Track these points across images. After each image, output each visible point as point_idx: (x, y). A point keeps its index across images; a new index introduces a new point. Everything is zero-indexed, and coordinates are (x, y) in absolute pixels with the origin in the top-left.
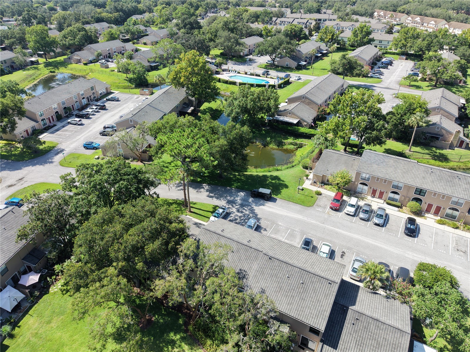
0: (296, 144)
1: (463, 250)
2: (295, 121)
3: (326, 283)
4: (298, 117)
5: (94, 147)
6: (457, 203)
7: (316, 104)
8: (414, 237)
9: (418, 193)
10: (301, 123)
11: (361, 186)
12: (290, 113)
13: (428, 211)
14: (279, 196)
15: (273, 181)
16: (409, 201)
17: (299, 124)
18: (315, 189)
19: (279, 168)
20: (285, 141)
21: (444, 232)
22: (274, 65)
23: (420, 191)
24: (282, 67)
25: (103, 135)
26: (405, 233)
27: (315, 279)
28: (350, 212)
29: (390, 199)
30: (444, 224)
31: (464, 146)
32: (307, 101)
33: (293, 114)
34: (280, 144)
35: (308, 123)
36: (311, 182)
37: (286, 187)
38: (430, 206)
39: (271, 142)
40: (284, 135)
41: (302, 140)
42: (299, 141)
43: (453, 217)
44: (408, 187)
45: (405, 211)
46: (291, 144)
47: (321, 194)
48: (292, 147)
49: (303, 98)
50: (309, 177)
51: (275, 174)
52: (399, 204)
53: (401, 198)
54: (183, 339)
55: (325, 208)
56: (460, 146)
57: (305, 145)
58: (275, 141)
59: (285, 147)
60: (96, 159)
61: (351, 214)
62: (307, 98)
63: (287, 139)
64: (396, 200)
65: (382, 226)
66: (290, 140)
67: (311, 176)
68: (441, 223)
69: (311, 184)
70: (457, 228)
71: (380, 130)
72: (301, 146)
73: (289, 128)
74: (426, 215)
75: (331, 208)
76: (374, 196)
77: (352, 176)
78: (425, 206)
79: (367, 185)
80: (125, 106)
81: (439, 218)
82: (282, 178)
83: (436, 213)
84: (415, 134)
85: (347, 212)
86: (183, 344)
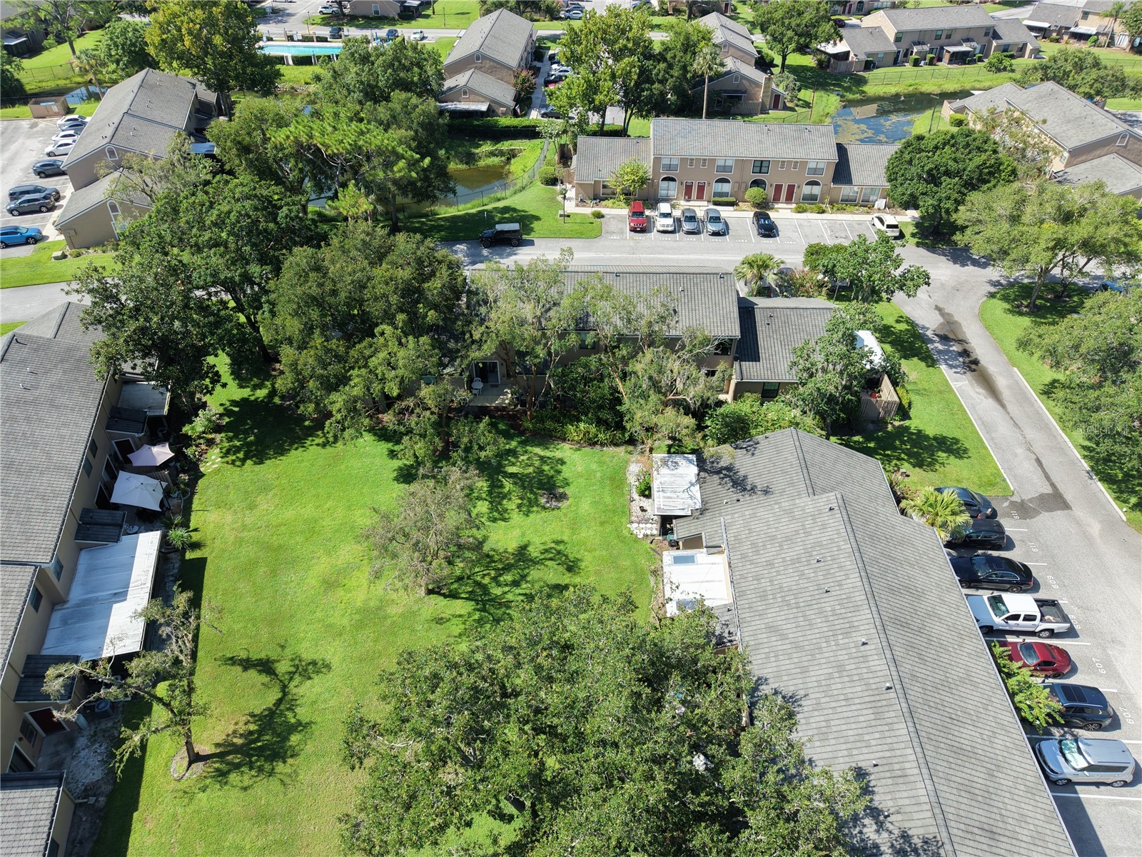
0: (501, 153)
1: (843, 235)
2: (484, 107)
3: (716, 279)
4: (485, 98)
5: (28, 238)
6: (815, 171)
7: (509, 68)
8: (774, 236)
9: (758, 170)
10: (494, 111)
11: (665, 184)
12: (465, 93)
13: (777, 199)
14: (533, 234)
15: (507, 215)
16: (746, 189)
17: (491, 112)
18: (588, 210)
19: (499, 195)
20: (477, 151)
21: (809, 220)
22: (344, 15)
23: (761, 166)
24: (364, 17)
25: (21, 214)
26: (759, 234)
27: (698, 279)
28: (668, 226)
29: (716, 194)
30: (804, 211)
31: (780, 105)
32: (488, 64)
33: (473, 92)
34: (470, 158)
35: (508, 108)
36: (574, 203)
37: (537, 218)
38: (779, 188)
39: (448, 158)
40: (468, 141)
41: (510, 142)
42: (506, 145)
43: (811, 198)
44: (741, 162)
45: (744, 208)
46: (492, 154)
47: (603, 216)
48: (495, 160)
49: (478, 58)
50: (567, 195)
51: (501, 204)
52: (732, 199)
53: (733, 188)
54: (523, 443)
55: (622, 232)
56: (776, 107)
57: (520, 151)
58: (456, 156)
59: (482, 163)
60: (57, 258)
61: (670, 229)
62: (485, 58)
63: (478, 146)
64: (726, 195)
65: (724, 234)
66: (487, 147)
67: (571, 193)
68: (801, 210)
69: (577, 205)
70: (823, 212)
71: (663, 82)
72: (512, 155)
73: (476, 123)
74: (776, 206)
75: (634, 230)
76: (690, 197)
78: (771, 192)
79: (673, 180)
80: (13, 147)
81: (794, 206)
82: (518, 207)
83: (789, 199)
84: (708, 91)
85: (661, 229)
86: (529, 448)
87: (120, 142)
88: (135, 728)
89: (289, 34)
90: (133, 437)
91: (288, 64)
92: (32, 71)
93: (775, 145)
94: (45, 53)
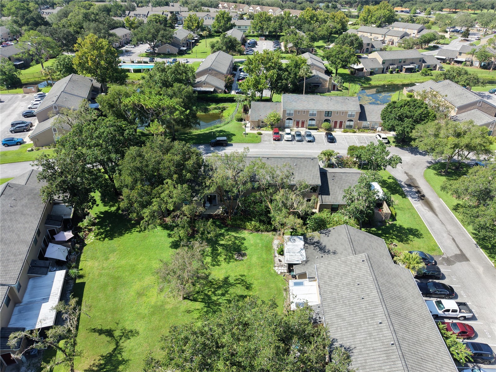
0: (219, 108)
1: (364, 142)
2: (212, 90)
3: (310, 160)
4: (213, 86)
5: (17, 142)
6: (351, 115)
7: (223, 74)
8: (334, 142)
9: (327, 115)
10: (216, 91)
11: (288, 121)
12: (204, 84)
13: (335, 127)
14: (232, 141)
15: (221, 134)
16: (322, 123)
17: (215, 91)
18: (255, 132)
19: (218, 125)
20: (209, 107)
21: (349, 136)
22: (155, 53)
23: (328, 113)
24: (163, 54)
25: (15, 132)
26: (328, 141)
27: (303, 160)
28: (289, 138)
29: (309, 125)
30: (347, 132)
31: (336, 89)
32: (214, 72)
33: (208, 83)
34: (206, 110)
35: (222, 90)
36: (249, 129)
37: (234, 135)
38: (336, 122)
39: (197, 110)
40: (205, 103)
41: (223, 104)
42: (221, 105)
43: (350, 127)
44: (320, 112)
45: (321, 131)
46: (215, 109)
47: (262, 134)
48: (217, 111)
49: (210, 70)
50: (247, 126)
51: (219, 129)
52: (316, 127)
53: (316, 123)
54: (227, 231)
55: (270, 141)
56: (334, 90)
57: (227, 107)
58: (200, 109)
59: (211, 112)
60: (29, 151)
61: (290, 139)
62: (213, 70)
63: (210, 105)
64: (314, 125)
65: (313, 142)
66: (213, 106)
67: (248, 125)
68: (345, 132)
69: (251, 130)
70: (355, 132)
71: (287, 79)
72: (224, 109)
73: (209, 96)
74: (335, 130)
75: (275, 140)
76: (298, 126)
77: (280, 114)
78: (332, 124)
79: (291, 119)
80: (15, 105)
81: (342, 130)
82: (226, 130)
83: (340, 127)
84: (306, 83)
85: (286, 139)
86: (229, 233)
87: (59, 103)
88: (48, 362)
89: (132, 60)
90: (56, 228)
91: (131, 72)
92: (25, 75)
93: (334, 105)
94: (31, 68)
